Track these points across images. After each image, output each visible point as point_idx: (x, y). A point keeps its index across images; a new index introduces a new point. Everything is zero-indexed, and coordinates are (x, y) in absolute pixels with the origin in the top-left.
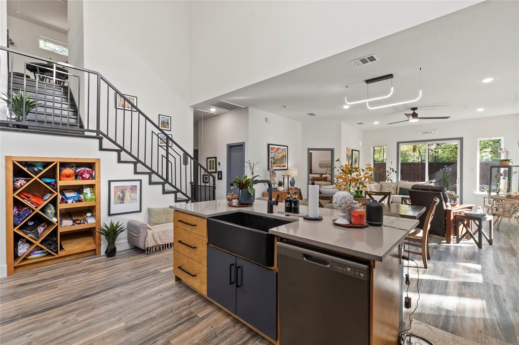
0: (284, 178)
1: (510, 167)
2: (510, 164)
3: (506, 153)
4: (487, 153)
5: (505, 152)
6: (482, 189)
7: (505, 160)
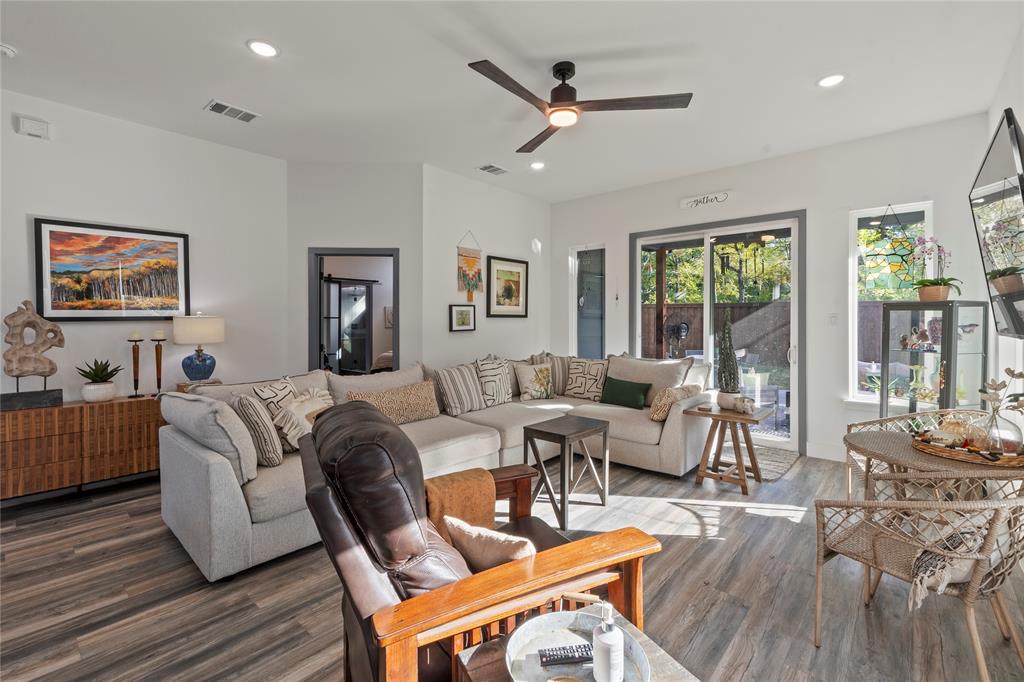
0: (136, 350)
1: (948, 308)
2: (952, 296)
3: (934, 255)
4: (879, 259)
5: (931, 250)
6: (865, 383)
7: (935, 283)
